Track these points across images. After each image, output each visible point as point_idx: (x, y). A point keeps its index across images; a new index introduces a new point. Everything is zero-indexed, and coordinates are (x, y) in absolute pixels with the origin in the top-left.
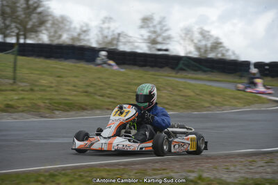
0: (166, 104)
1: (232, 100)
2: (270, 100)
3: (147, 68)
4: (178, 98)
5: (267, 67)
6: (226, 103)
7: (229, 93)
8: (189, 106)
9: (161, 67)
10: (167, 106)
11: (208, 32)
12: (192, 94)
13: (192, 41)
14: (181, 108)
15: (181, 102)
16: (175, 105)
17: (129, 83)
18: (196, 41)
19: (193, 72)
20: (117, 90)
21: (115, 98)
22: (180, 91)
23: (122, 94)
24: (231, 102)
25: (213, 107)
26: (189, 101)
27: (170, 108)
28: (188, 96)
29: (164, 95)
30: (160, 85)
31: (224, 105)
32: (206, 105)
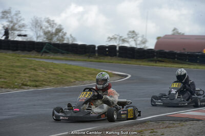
0: (43, 81)
1: (89, 76)
2: (115, 74)
3: (19, 51)
4: (51, 76)
5: (107, 49)
7: (85, 70)
8: (60, 82)
9: (29, 51)
10: (44, 83)
11: (53, 21)
12: (60, 72)
13: (41, 28)
14: (55, 84)
15: (53, 79)
16: (50, 82)
17: (12, 66)
18: (44, 28)
19: (53, 54)
20: (4, 71)
21: (5, 79)
22: (51, 70)
23: (9, 75)
25: (77, 82)
26: (60, 78)
27: (47, 84)
28: (58, 74)
29: (41, 74)
30: (36, 66)
31: (85, 80)
32: (72, 80)
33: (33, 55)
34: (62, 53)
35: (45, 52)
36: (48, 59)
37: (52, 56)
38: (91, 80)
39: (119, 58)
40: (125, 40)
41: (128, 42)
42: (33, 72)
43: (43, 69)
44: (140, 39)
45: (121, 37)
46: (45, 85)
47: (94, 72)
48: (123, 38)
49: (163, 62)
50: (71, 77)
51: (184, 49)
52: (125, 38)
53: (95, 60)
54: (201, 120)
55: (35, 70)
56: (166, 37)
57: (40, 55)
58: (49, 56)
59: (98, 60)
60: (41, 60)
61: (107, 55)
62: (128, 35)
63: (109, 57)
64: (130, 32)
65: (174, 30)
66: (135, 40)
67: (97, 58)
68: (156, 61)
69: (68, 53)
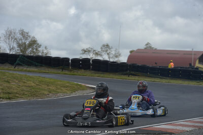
0: (16, 93)
1: (63, 89)
2: (88, 87)
4: (24, 88)
5: (81, 62)
6: (59, 91)
7: (59, 83)
8: (33, 95)
10: (17, 95)
12: (33, 84)
14: (28, 96)
15: (26, 91)
16: (23, 94)
19: (27, 66)
22: (24, 82)
24: (62, 90)
25: (51, 94)
26: (33, 90)
28: (32, 86)
29: (14, 87)
30: (9, 79)
31: (59, 92)
32: (46, 93)
33: (6, 67)
34: (36, 66)
35: (19, 65)
36: (21, 71)
37: (25, 69)
38: (64, 93)
39: (93, 71)
40: (99, 53)
41: (101, 55)
42: (6, 84)
43: (17, 82)
44: (113, 52)
45: (95, 51)
46: (18, 97)
47: (67, 84)
48: (97, 52)
49: (136, 75)
50: (45, 90)
51: (156, 63)
52: (99, 52)
53: (69, 73)
54: (174, 134)
55: (8, 82)
56: (139, 51)
57: (13, 67)
58: (22, 68)
59: (72, 73)
60: (15, 73)
61: (80, 68)
62: (101, 48)
63: (83, 71)
64: (104, 46)
65: (147, 44)
66: (108, 54)
67: (71, 71)
68: (129, 75)
69: (41, 66)
